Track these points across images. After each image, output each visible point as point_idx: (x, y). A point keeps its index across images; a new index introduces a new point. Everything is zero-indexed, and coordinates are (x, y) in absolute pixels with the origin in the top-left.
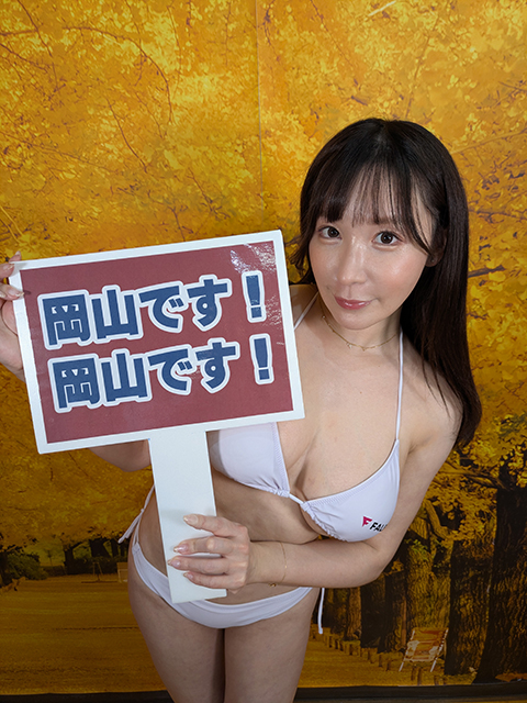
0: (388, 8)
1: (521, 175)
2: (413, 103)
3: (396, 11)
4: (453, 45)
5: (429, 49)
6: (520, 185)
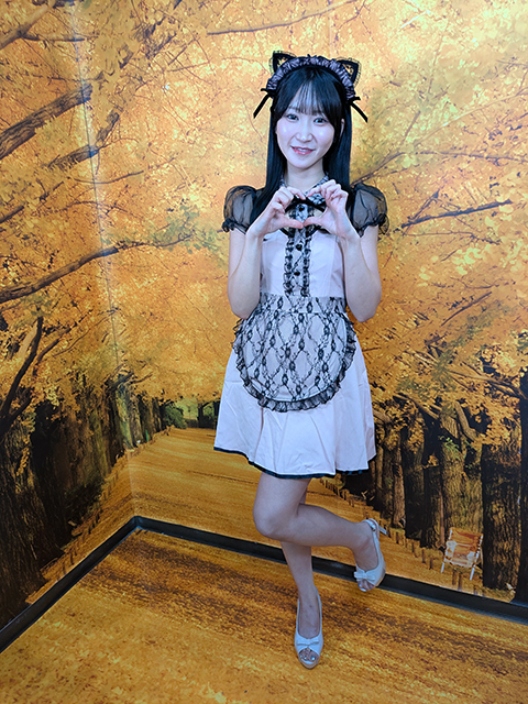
0: (414, 21)
1: (519, 127)
2: (433, 82)
3: (419, 22)
4: (460, 39)
5: (443, 44)
6: (519, 135)
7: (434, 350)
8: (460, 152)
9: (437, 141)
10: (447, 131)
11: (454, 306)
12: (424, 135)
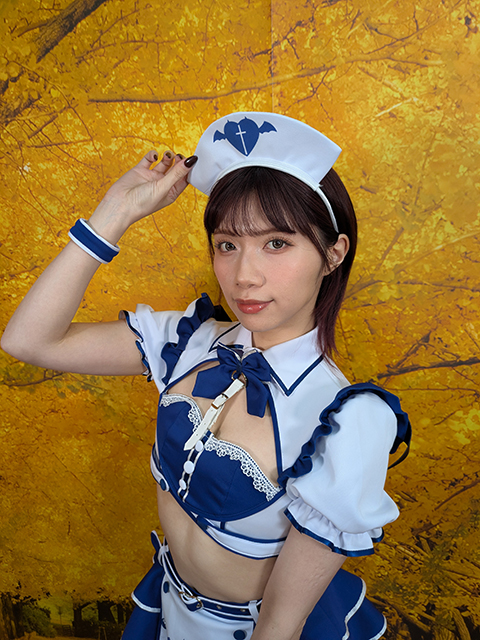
0: (394, 110)
2: (422, 191)
3: (402, 112)
5: (436, 143)
7: (424, 542)
8: (459, 284)
9: (427, 268)
10: (441, 257)
11: (453, 484)
12: (409, 259)
